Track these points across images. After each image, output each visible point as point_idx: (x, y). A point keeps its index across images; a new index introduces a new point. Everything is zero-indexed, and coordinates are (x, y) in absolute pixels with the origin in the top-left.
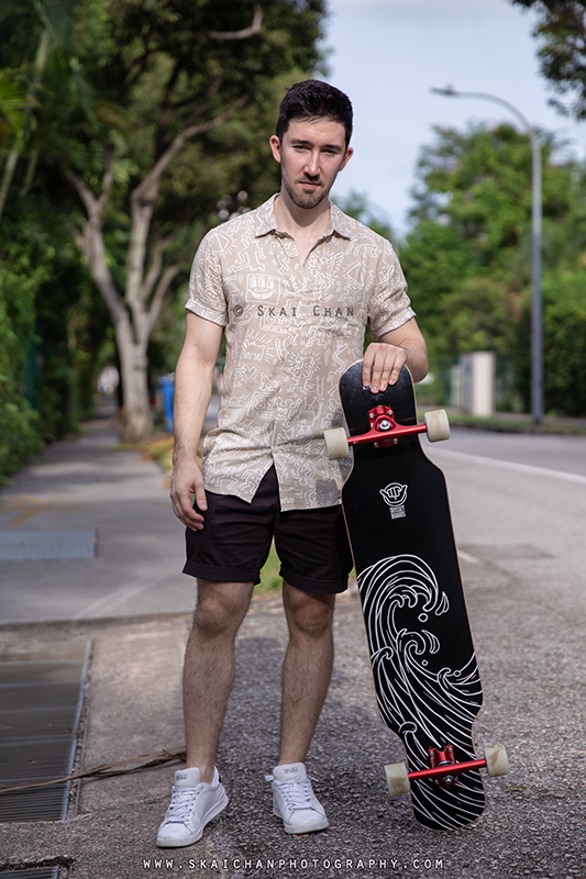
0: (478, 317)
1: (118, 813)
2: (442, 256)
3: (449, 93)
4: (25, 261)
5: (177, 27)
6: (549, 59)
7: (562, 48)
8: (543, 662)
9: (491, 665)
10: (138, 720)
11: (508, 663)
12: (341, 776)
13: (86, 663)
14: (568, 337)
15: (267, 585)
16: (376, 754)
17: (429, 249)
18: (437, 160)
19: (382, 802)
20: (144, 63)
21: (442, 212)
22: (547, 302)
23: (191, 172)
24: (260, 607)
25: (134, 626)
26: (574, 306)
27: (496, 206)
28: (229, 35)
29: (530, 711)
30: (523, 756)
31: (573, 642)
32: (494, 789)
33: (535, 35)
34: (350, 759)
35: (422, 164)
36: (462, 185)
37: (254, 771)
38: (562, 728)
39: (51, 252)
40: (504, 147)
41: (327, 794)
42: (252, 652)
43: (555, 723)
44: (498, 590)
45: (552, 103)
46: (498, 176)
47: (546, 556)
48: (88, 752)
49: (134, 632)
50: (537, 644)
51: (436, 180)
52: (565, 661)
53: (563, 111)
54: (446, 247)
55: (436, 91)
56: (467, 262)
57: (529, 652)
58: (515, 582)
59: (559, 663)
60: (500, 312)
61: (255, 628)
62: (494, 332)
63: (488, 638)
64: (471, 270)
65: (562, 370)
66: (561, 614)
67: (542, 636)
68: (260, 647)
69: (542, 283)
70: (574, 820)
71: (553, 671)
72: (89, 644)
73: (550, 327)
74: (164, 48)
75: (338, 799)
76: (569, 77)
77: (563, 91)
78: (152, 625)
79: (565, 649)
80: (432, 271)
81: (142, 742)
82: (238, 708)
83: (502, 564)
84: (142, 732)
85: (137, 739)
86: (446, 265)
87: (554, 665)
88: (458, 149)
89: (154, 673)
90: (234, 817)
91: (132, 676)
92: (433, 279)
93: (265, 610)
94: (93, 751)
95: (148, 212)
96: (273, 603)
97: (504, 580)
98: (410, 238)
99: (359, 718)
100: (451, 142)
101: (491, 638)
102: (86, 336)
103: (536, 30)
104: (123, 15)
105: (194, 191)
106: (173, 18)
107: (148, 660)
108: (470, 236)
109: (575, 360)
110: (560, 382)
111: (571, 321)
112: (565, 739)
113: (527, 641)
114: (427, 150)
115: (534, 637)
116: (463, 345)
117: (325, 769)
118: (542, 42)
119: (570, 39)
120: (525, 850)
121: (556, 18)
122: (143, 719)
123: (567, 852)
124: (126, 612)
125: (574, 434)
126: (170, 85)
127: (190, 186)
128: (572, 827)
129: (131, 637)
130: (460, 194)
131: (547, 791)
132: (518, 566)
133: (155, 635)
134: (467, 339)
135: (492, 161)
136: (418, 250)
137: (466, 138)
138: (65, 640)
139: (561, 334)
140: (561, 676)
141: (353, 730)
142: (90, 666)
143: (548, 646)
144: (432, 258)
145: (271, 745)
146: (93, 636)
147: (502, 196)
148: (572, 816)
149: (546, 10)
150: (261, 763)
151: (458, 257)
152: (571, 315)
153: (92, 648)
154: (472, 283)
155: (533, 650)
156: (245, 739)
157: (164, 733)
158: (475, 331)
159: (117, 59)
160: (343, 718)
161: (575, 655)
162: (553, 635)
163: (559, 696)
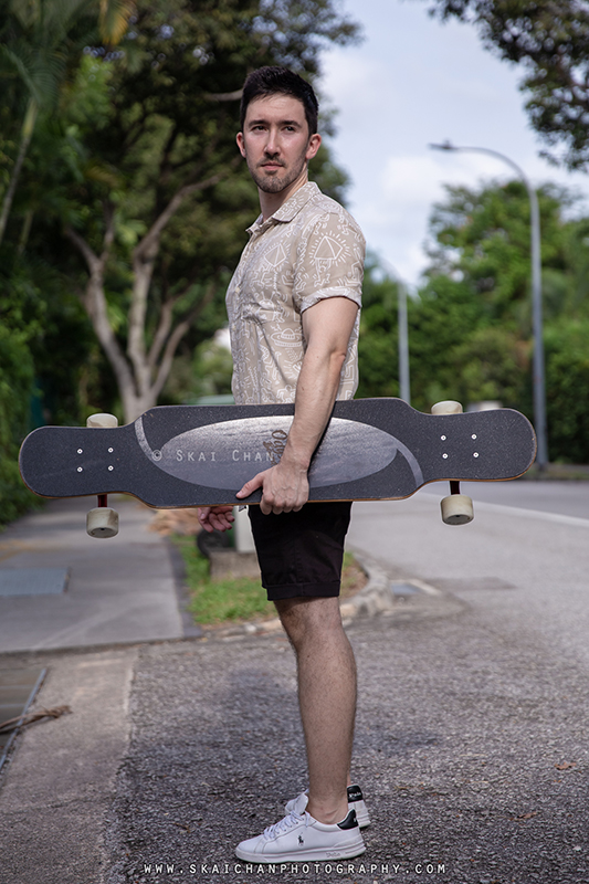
0: (486, 369)
1: (24, 816)
2: (455, 310)
3: (447, 148)
4: (18, 314)
5: (172, 90)
6: (538, 112)
7: (548, 101)
8: (469, 678)
9: (418, 682)
10: (68, 736)
11: (435, 679)
12: (241, 780)
13: (35, 688)
14: (573, 385)
15: (223, 615)
16: (282, 760)
17: (442, 303)
18: (449, 217)
19: (273, 801)
20: (142, 126)
21: (456, 267)
22: (549, 351)
23: (199, 231)
24: (213, 635)
25: (90, 656)
26: (578, 354)
27: (506, 260)
28: (224, 97)
29: (441, 721)
30: (421, 760)
31: (504, 661)
32: (383, 788)
33: (522, 89)
34: (256, 765)
35: (434, 221)
36: (471, 240)
37: (161, 777)
38: (467, 735)
39: (43, 305)
40: (514, 202)
41: (223, 795)
42: (193, 674)
43: (461, 731)
44: (448, 618)
45: (543, 154)
46: (507, 230)
47: (508, 587)
48: (13, 765)
49: (88, 660)
50: (469, 663)
51: (447, 236)
52: (490, 677)
53: (553, 162)
54: (458, 300)
55: (434, 147)
56: (479, 315)
57: (459, 670)
58: (468, 609)
59: (484, 680)
60: (509, 363)
61: (204, 654)
62: (504, 383)
63: (423, 659)
64: (483, 323)
65: (568, 418)
66: (501, 637)
67: (476, 656)
68: (202, 672)
69: (545, 333)
70: (448, 813)
71: (476, 686)
72: (43, 672)
73: (555, 376)
74: (162, 111)
75: (232, 800)
76: (557, 128)
77: (553, 142)
78: (106, 654)
79: (494, 667)
80: (444, 325)
81: (65, 755)
82: (165, 723)
83: (461, 595)
84: (68, 747)
85: (61, 752)
86: (457, 318)
87: (478, 681)
88: (469, 206)
89: (95, 695)
90: (130, 817)
91: (74, 699)
92: (446, 333)
93: (217, 638)
94: (18, 764)
95: (148, 268)
96: (226, 632)
97: (457, 608)
98: (422, 293)
99: (275, 729)
100: (461, 199)
101: (426, 659)
102: (98, 393)
103: (523, 85)
104: (120, 80)
105: (203, 250)
106: (168, 81)
107: (93, 684)
108: (484, 290)
109: (581, 407)
110: (567, 429)
111: (576, 369)
112: (466, 744)
113: (460, 661)
114: (439, 207)
115: (468, 658)
116: (473, 395)
117: (229, 774)
118: (529, 95)
119: (558, 92)
120: (393, 839)
121: (543, 73)
122: (72, 735)
123: (432, 839)
124: (84, 642)
125: (578, 480)
126: (169, 147)
127: (199, 245)
128: (445, 819)
129: (84, 665)
130: (470, 249)
131: (433, 788)
132: (475, 597)
133: (107, 662)
134: (477, 390)
135: (501, 216)
136: (430, 304)
137: (477, 195)
138: (21, 669)
139: (566, 382)
140: (482, 691)
141: (266, 741)
142: (38, 691)
143: (478, 665)
144: (444, 311)
145: (184, 755)
146: (48, 665)
147: (512, 250)
148: (450, 809)
149: (535, 64)
150: (170, 770)
151: (470, 310)
152: (576, 363)
153: (45, 676)
154: (483, 335)
155: (463, 668)
156: (162, 750)
157: (88, 747)
158: (485, 381)
159: (116, 123)
160: (259, 731)
161: (502, 672)
162: (487, 656)
163: (473, 707)
